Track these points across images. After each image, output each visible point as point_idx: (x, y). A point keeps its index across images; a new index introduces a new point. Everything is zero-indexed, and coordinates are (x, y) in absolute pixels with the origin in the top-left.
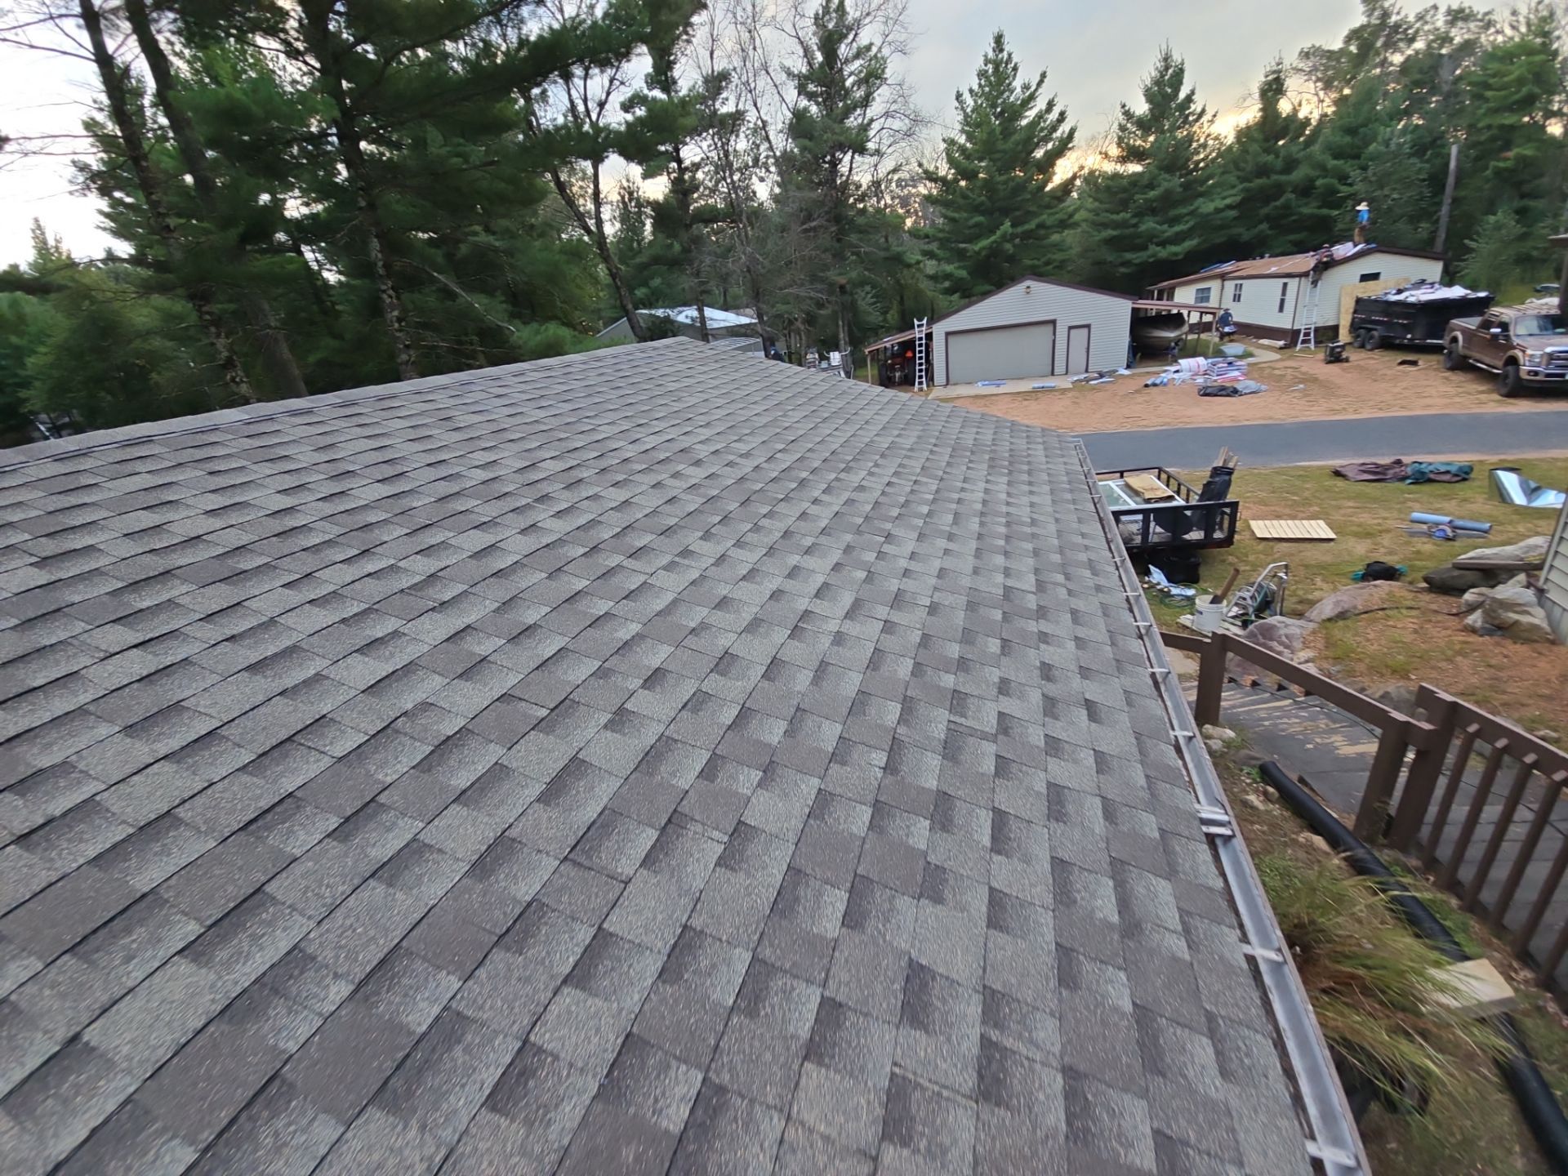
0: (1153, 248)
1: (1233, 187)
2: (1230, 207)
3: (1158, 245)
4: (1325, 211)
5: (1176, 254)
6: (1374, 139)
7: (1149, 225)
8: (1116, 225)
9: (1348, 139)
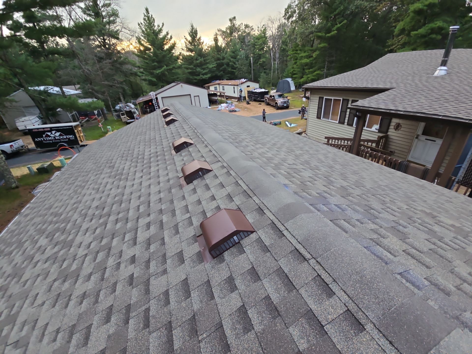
0: (201, 76)
1: (214, 62)
2: (214, 67)
3: (202, 75)
4: (233, 70)
5: (206, 78)
6: (238, 55)
7: (198, 69)
8: (191, 69)
9: (233, 54)
